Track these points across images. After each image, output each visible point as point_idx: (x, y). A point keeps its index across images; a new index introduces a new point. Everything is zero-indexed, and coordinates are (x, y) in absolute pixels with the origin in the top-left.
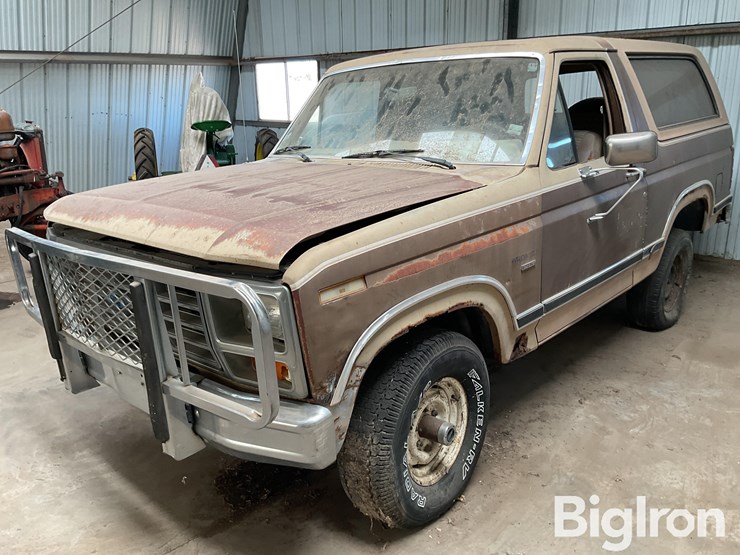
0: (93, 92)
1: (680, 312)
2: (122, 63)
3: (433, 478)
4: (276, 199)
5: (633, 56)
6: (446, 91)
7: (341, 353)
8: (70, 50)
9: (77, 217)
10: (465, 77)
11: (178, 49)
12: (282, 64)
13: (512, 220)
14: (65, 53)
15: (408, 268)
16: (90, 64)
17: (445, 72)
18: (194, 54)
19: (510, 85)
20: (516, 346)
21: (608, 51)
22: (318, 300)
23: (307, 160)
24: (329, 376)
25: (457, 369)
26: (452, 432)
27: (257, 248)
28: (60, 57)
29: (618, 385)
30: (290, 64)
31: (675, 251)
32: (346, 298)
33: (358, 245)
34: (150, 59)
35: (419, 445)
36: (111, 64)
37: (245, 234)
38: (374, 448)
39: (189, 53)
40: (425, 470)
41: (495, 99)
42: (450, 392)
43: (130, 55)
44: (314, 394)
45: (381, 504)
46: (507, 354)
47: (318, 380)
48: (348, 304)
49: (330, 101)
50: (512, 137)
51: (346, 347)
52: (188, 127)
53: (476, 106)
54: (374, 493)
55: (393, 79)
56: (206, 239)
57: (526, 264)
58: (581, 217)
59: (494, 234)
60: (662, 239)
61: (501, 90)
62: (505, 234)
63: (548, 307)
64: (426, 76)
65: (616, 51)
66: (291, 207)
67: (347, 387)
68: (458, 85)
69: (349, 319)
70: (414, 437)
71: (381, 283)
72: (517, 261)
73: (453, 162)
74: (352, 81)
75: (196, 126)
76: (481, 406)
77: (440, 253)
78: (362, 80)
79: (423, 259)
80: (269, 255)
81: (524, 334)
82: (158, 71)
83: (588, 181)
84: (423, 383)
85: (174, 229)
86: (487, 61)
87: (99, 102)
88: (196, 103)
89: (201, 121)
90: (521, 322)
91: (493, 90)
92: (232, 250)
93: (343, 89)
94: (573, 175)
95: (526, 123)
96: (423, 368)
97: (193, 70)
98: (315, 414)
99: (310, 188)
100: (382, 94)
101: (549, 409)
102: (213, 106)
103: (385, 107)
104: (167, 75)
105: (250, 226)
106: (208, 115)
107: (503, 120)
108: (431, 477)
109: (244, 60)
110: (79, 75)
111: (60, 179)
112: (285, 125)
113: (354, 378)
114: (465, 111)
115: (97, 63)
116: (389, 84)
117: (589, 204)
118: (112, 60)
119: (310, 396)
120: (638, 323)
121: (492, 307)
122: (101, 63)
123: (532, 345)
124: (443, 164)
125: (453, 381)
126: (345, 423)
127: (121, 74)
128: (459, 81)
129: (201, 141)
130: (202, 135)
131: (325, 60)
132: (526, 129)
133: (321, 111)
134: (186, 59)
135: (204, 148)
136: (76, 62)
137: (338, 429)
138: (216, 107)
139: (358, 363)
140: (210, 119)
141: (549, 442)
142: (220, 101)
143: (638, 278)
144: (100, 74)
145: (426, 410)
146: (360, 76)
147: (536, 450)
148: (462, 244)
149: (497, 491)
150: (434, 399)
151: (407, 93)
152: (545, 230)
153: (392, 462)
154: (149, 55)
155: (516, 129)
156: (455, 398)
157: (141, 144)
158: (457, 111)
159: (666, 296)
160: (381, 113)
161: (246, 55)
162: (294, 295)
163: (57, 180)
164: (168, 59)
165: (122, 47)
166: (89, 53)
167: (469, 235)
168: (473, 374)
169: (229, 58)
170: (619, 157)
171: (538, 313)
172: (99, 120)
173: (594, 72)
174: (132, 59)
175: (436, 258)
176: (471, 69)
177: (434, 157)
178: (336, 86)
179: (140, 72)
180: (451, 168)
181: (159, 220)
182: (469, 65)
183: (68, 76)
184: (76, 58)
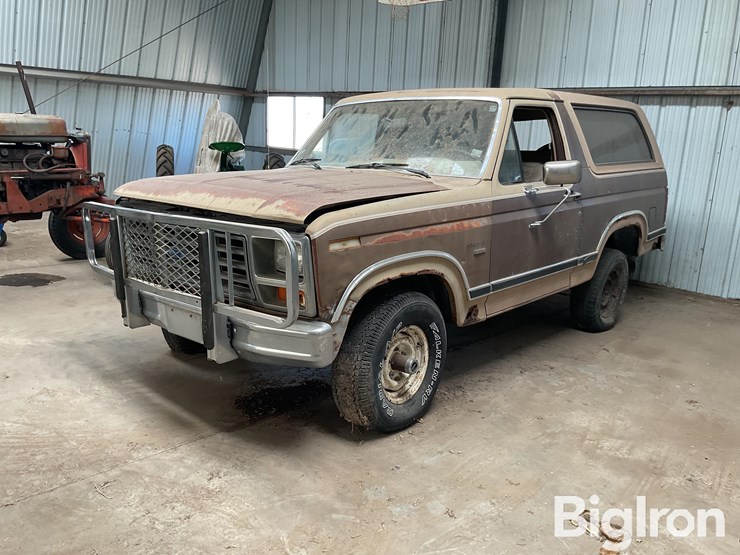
0: (118, 110)
1: (616, 321)
2: (147, 87)
3: (400, 400)
4: (300, 185)
5: (577, 107)
6: (428, 123)
7: (341, 287)
8: (102, 72)
9: (149, 193)
10: (443, 113)
11: (198, 78)
12: (292, 98)
13: (468, 216)
14: (98, 74)
15: (390, 237)
16: (118, 85)
17: (428, 109)
18: (212, 83)
19: (475, 121)
20: (469, 315)
21: (556, 101)
22: (328, 248)
23: (319, 168)
24: (332, 302)
25: (422, 320)
26: (415, 365)
27: (289, 210)
28: (93, 78)
29: (553, 364)
30: (299, 99)
31: (610, 266)
32: (346, 250)
33: (357, 215)
34: (173, 85)
35: (391, 375)
36: (137, 87)
37: (280, 202)
38: (359, 363)
39: (208, 82)
40: (394, 394)
41: (464, 130)
42: (416, 340)
43: (155, 80)
44: (320, 314)
45: (360, 406)
46: (462, 319)
47: (324, 304)
48: (348, 254)
49: (338, 126)
50: (474, 159)
51: (344, 284)
52: (205, 146)
53: (449, 134)
54: (357, 397)
55: (389, 112)
56: (254, 205)
57: (478, 250)
58: (524, 222)
59: (455, 224)
60: (596, 252)
61: (468, 124)
62: (462, 226)
63: (495, 287)
64: (413, 111)
65: (562, 101)
66: (312, 189)
67: (343, 313)
68: (437, 118)
69: (347, 265)
70: (386, 367)
71: (371, 243)
72: (470, 246)
73: (429, 174)
74: (356, 112)
75: (213, 146)
76: (439, 353)
77: (414, 230)
78: (364, 112)
79: (401, 233)
80: (297, 215)
81: (475, 306)
82: (179, 97)
83: (531, 196)
84: (396, 322)
85: (229, 199)
86: (460, 102)
87: (123, 120)
88: (214, 126)
89: (217, 141)
90: (473, 294)
91: (463, 123)
92: (272, 211)
93: (350, 118)
94: (518, 191)
95: (484, 149)
96: (397, 312)
97: (210, 98)
98: (320, 327)
99: (323, 181)
100: (379, 122)
101: (496, 375)
102: (229, 130)
103: (381, 132)
104: (186, 100)
105: (284, 197)
106: (224, 138)
107: (468, 146)
108: (398, 399)
109: (257, 92)
110: (107, 95)
111: (101, 178)
112: (292, 152)
113: (348, 307)
114: (441, 138)
115: (125, 85)
116: (385, 116)
117: (531, 214)
118: (138, 83)
119: (317, 316)
120: (579, 325)
121: (450, 278)
122: (129, 85)
123: (482, 316)
124: (422, 174)
125: (419, 330)
126: (340, 339)
127: (145, 96)
128: (438, 115)
129: (216, 160)
130: (218, 155)
131: (331, 97)
132: (484, 154)
133: (330, 134)
134: (204, 87)
135: (218, 167)
136: (106, 83)
137: (335, 342)
138: (232, 130)
139: (352, 297)
140: (226, 141)
141: (492, 394)
142: (236, 126)
143: (575, 281)
144: (126, 95)
145: (397, 349)
146: (363, 109)
147: (480, 398)
148: (430, 227)
149: (447, 418)
150: (404, 341)
151: (399, 122)
152: (494, 228)
153: (370, 375)
154: (172, 82)
155: (477, 153)
156: (420, 345)
157: (162, 159)
158: (435, 138)
159: (604, 304)
160: (377, 137)
161: (258, 88)
162: (313, 242)
163: (98, 180)
164: (189, 86)
165: (148, 72)
166: (119, 76)
167: (436, 221)
168: (434, 326)
169: (244, 89)
170: (553, 178)
171: (486, 290)
172: (121, 136)
173: (545, 121)
174: (156, 84)
175: (411, 234)
176: (448, 108)
177: (416, 169)
178: (344, 115)
179: (162, 96)
180: (427, 177)
181: (217, 194)
182: (446, 105)
183: (98, 94)
184: (107, 79)
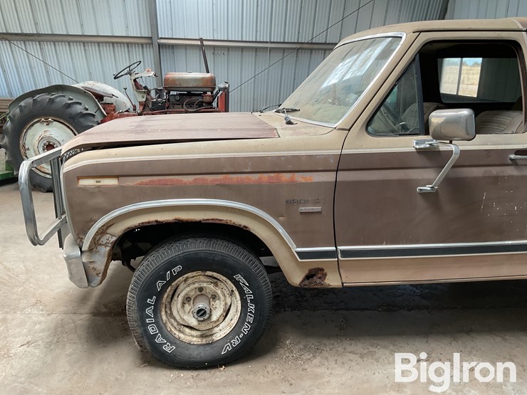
3: (196, 340)
7: (92, 220)
13: (290, 168)
15: (160, 180)
22: (76, 183)
26: (202, 312)
32: (98, 187)
33: (116, 156)
40: (195, 333)
46: (295, 279)
48: (100, 191)
51: (96, 218)
57: (307, 208)
59: (265, 175)
63: (347, 253)
67: (99, 244)
69: (99, 201)
71: (131, 184)
72: (293, 203)
76: (251, 307)
77: (196, 177)
79: (178, 177)
81: (320, 270)
90: (303, 255)
96: (174, 255)
113: (105, 240)
117: (424, 175)
126: (100, 267)
137: (94, 269)
139: (108, 231)
148: (224, 175)
167: (232, 170)
168: (240, 278)
175: (191, 180)
184: (315, 46)
